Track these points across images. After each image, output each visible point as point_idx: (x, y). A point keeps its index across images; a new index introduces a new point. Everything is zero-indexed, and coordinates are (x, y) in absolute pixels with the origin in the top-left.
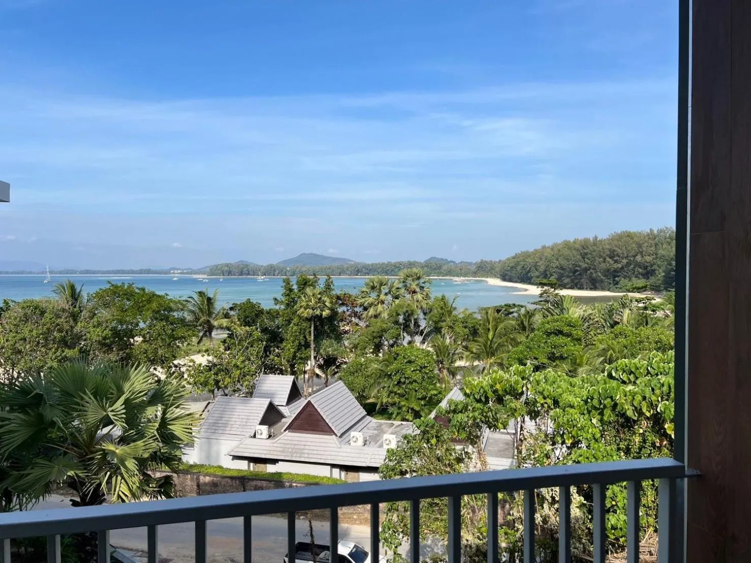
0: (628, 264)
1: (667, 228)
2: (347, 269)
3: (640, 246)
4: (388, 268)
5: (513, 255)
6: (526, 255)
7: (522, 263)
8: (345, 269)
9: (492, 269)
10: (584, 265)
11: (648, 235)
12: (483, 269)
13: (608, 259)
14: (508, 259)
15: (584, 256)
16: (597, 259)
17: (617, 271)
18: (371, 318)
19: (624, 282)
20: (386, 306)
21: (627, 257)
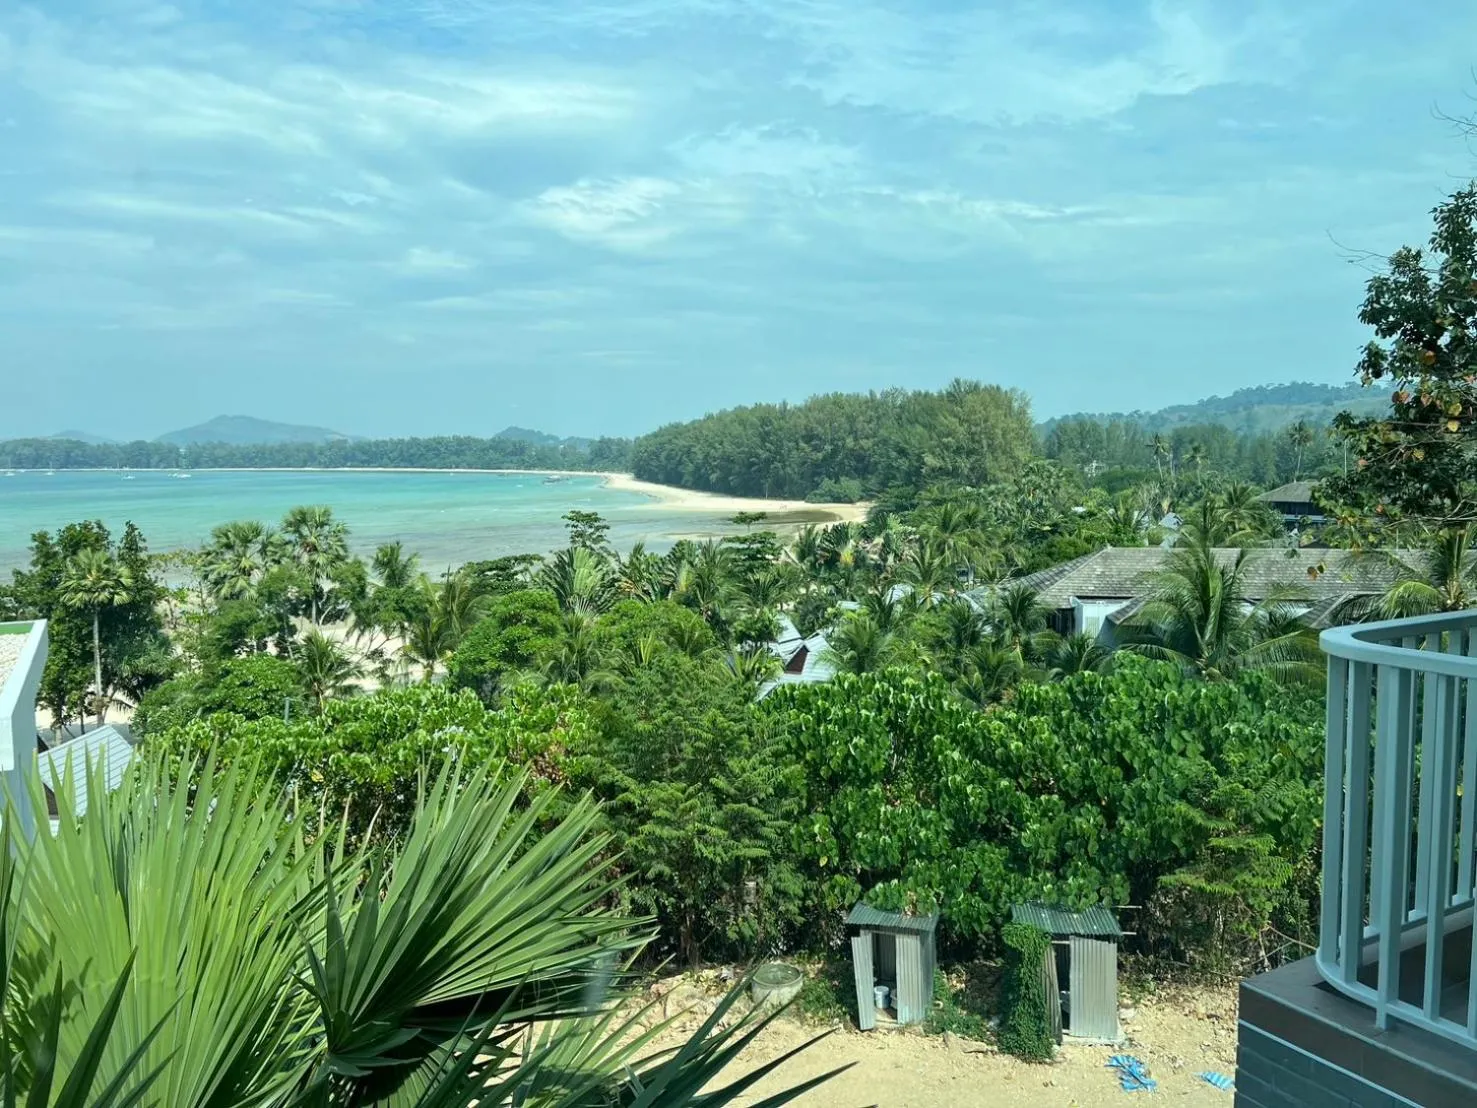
0: (835, 452)
1: (897, 390)
2: (321, 453)
3: (851, 419)
4: (412, 451)
5: (655, 429)
6: (676, 430)
7: (668, 446)
8: (316, 453)
9: (622, 454)
10: (764, 455)
11: (866, 402)
13: (802, 444)
14: (647, 438)
15: (764, 437)
16: (785, 442)
17: (816, 465)
18: (226, 599)
19: (827, 484)
20: (257, 576)
21: (832, 442)
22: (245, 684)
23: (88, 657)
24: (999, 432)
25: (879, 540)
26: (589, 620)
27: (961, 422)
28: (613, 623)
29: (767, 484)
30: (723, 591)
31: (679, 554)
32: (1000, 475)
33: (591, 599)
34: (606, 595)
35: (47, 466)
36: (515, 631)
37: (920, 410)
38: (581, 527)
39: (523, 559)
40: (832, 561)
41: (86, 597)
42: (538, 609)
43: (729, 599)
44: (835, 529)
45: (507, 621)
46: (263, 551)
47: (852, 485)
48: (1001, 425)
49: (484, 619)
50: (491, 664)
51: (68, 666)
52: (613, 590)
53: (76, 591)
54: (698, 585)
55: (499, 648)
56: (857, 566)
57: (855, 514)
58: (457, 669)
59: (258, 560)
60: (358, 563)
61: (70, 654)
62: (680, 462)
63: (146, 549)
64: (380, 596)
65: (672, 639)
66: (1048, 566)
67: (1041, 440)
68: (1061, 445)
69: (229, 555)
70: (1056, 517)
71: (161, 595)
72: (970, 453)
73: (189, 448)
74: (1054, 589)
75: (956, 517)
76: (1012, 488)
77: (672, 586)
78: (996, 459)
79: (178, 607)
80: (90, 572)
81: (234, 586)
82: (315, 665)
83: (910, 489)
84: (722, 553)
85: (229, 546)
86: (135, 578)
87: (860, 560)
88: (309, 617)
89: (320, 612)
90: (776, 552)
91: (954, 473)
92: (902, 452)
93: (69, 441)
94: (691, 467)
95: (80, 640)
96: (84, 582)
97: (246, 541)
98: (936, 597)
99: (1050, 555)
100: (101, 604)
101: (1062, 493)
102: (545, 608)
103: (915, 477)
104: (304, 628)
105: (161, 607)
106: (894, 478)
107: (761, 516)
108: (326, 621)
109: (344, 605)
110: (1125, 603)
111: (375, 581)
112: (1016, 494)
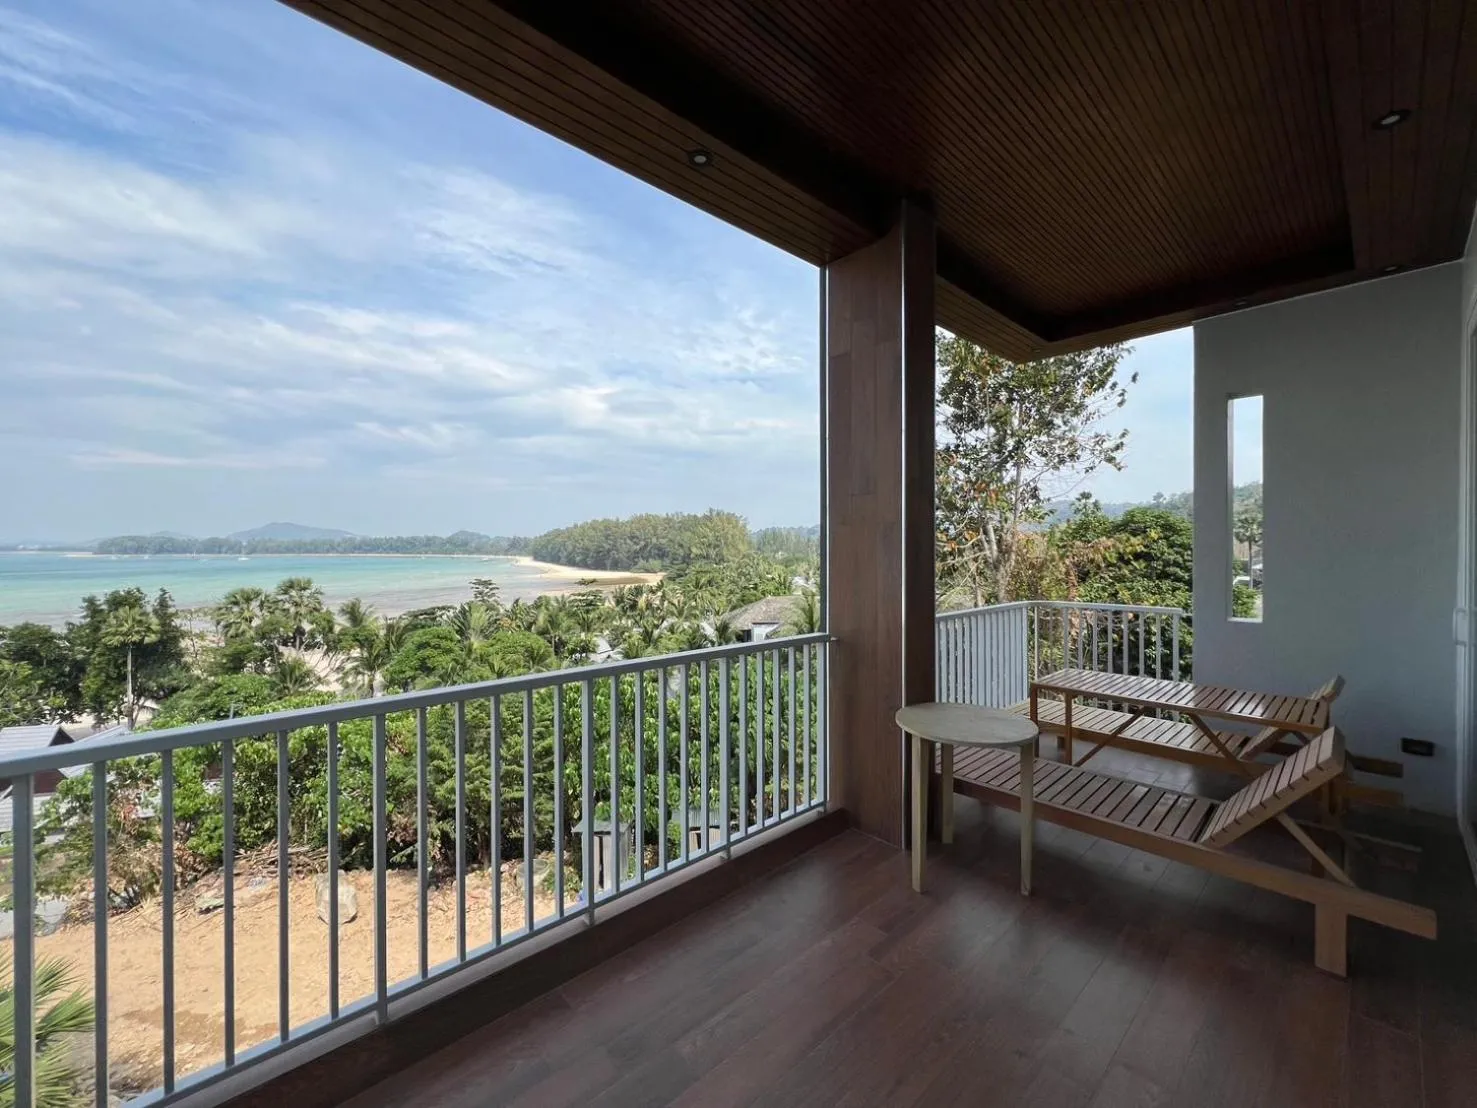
0: (646, 546)
5: (545, 532)
6: (558, 533)
7: (552, 542)
9: (526, 546)
10: (607, 547)
12: (516, 546)
13: (628, 541)
15: (607, 537)
16: (618, 540)
17: (636, 552)
18: (232, 637)
19: (642, 562)
20: (256, 623)
21: (644, 540)
22: (231, 693)
23: (122, 678)
24: (730, 536)
25: (660, 594)
26: (476, 642)
27: (711, 530)
28: (492, 645)
29: (608, 563)
30: (564, 625)
31: (538, 604)
32: (731, 558)
33: (482, 631)
34: (491, 629)
35: (145, 553)
36: (427, 652)
37: (690, 524)
38: (481, 588)
39: (443, 608)
40: (634, 606)
41: (122, 639)
42: (441, 638)
43: (569, 629)
44: (636, 588)
45: (422, 646)
46: (261, 606)
47: (655, 563)
48: (731, 532)
49: (409, 645)
50: (409, 673)
51: (106, 684)
52: (495, 626)
53: (115, 634)
54: (549, 621)
55: (415, 663)
56: (647, 608)
57: (653, 580)
58: (389, 677)
59: (257, 611)
60: (329, 612)
61: (108, 677)
62: (559, 551)
63: (174, 606)
64: (344, 632)
65: (526, 654)
66: (741, 606)
67: (755, 541)
68: (764, 543)
69: (236, 609)
70: (757, 580)
71: (183, 635)
72: (716, 546)
73: (249, 542)
74: (741, 620)
75: (703, 580)
76: (734, 566)
77: (534, 623)
78: (728, 550)
79: (199, 643)
80: (127, 621)
81: (238, 629)
82: (285, 676)
83: (685, 565)
84: (570, 602)
85: (236, 603)
86: (163, 625)
87: (649, 605)
88: (294, 646)
89: (301, 643)
90: (602, 601)
91: (707, 557)
92: (681, 546)
93: (163, 537)
94: (565, 554)
95: (117, 667)
96: (120, 629)
97: (248, 600)
98: (686, 625)
99: (743, 601)
100: (134, 643)
101: (761, 568)
102: (446, 638)
103: (687, 559)
104: (289, 654)
105: (184, 643)
106: (677, 560)
107: (593, 581)
108: (306, 650)
109: (319, 639)
110: (776, 626)
111: (341, 622)
112: (737, 569)
